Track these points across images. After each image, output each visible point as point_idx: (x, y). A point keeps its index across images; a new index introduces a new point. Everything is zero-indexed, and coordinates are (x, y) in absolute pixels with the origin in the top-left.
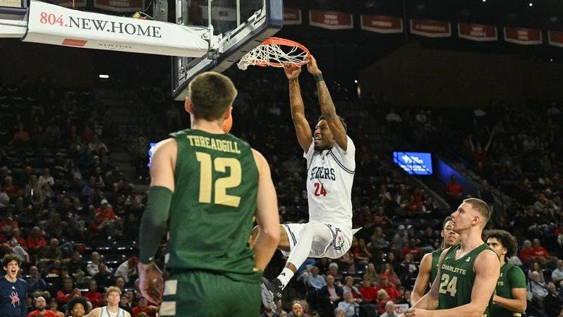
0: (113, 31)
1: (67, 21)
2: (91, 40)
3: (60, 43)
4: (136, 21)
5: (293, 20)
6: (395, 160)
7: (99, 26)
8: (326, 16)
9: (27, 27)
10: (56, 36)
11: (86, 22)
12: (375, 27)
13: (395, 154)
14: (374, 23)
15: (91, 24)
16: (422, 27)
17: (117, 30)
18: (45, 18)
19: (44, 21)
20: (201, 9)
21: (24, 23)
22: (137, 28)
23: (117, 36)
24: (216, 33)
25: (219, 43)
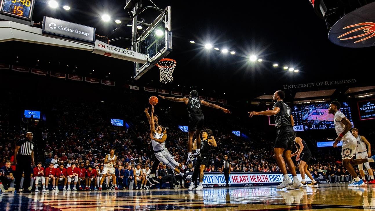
0: (120, 52)
1: (106, 47)
2: (114, 54)
3: (103, 54)
4: (126, 50)
5: (154, 91)
6: (179, 128)
7: (116, 50)
8: (162, 91)
9: (94, 47)
10: (103, 51)
11: (112, 48)
12: (175, 94)
13: (179, 126)
14: (175, 93)
15: (113, 49)
16: (187, 95)
17: (121, 52)
18: (100, 45)
19: (99, 46)
20: (130, 86)
21: (93, 46)
22: (127, 52)
23: (121, 53)
24: (149, 57)
25: (150, 60)
